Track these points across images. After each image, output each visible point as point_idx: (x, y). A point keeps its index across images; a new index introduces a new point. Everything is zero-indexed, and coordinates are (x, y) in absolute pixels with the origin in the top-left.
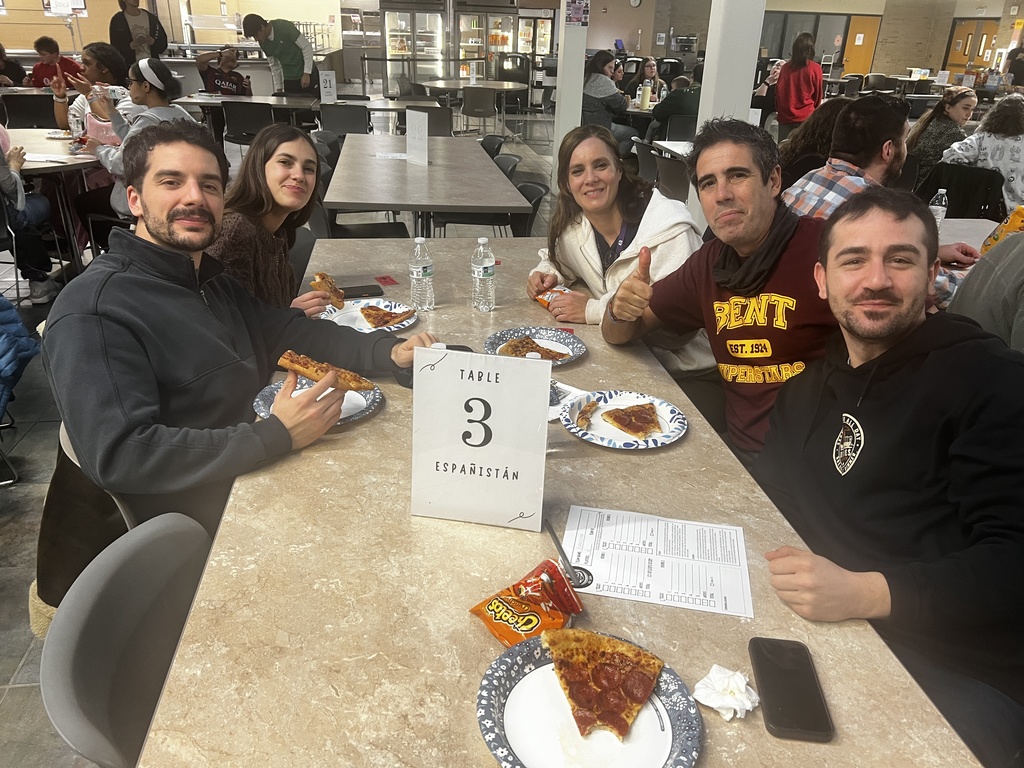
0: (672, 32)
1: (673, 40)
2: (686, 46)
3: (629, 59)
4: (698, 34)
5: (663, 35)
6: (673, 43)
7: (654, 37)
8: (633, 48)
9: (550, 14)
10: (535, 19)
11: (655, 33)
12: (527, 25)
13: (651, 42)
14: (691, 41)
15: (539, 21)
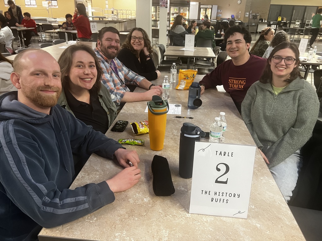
0: (251, 12)
1: (251, 15)
2: (255, 17)
3: (236, 21)
4: (260, 13)
5: (248, 13)
6: (251, 16)
7: (245, 14)
8: (237, 17)
9: (211, 7)
10: (206, 8)
11: (245, 12)
12: (204, 10)
13: (243, 16)
14: (257, 15)
15: (207, 9)
